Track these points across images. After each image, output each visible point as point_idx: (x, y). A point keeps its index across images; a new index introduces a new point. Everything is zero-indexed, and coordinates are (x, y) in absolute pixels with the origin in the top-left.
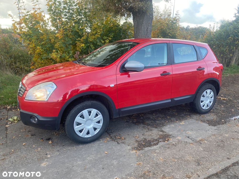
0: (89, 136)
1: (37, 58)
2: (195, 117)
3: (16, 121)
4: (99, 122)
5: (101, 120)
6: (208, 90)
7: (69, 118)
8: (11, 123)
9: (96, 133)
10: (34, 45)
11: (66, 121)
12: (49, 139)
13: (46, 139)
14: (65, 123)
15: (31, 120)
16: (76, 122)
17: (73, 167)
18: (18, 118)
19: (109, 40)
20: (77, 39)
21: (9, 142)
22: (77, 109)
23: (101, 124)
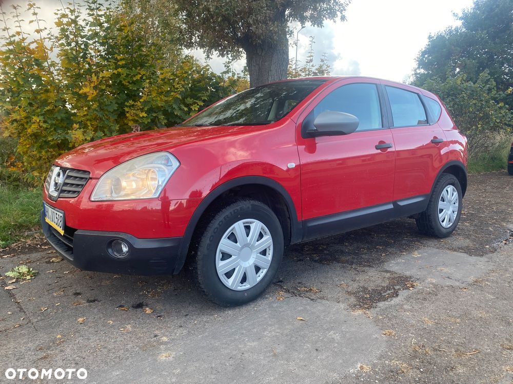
0: (246, 286)
1: (28, 146)
2: (432, 242)
3: (28, 275)
4: (264, 253)
5: (269, 247)
6: (449, 186)
7: (206, 241)
8: (17, 281)
9: (259, 279)
10: (23, 114)
11: (201, 249)
12: (140, 306)
13: (133, 307)
14: (196, 253)
15: (110, 251)
16: (221, 250)
17: (243, 354)
18: (31, 269)
19: (198, 107)
20: (126, 104)
21: (36, 320)
22: (224, 218)
23: (269, 257)
